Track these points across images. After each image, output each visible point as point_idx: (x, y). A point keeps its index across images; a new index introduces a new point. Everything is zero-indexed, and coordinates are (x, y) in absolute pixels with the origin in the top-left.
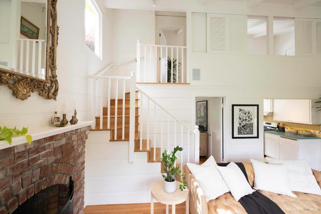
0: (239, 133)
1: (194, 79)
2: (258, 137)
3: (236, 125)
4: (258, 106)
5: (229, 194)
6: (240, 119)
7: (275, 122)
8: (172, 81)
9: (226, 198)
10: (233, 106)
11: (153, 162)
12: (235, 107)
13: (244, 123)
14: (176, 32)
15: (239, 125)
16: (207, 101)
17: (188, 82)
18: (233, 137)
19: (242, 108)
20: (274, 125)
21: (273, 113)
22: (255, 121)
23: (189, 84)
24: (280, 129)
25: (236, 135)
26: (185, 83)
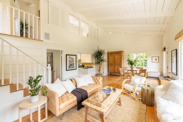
0: (69, 68)
1: (45, 38)
2: (76, 69)
3: (68, 64)
4: (76, 55)
5: (67, 93)
6: (69, 61)
7: (81, 63)
8: (24, 36)
9: (66, 94)
10: (67, 55)
11: (17, 91)
12: (67, 56)
13: (71, 63)
14: (28, 4)
15: (69, 64)
16: (52, 53)
17: (41, 40)
18: (67, 70)
19: (70, 56)
20: (81, 65)
21: (80, 60)
22: (75, 62)
23: (43, 41)
24: (83, 66)
25: (68, 69)
26: (39, 40)
